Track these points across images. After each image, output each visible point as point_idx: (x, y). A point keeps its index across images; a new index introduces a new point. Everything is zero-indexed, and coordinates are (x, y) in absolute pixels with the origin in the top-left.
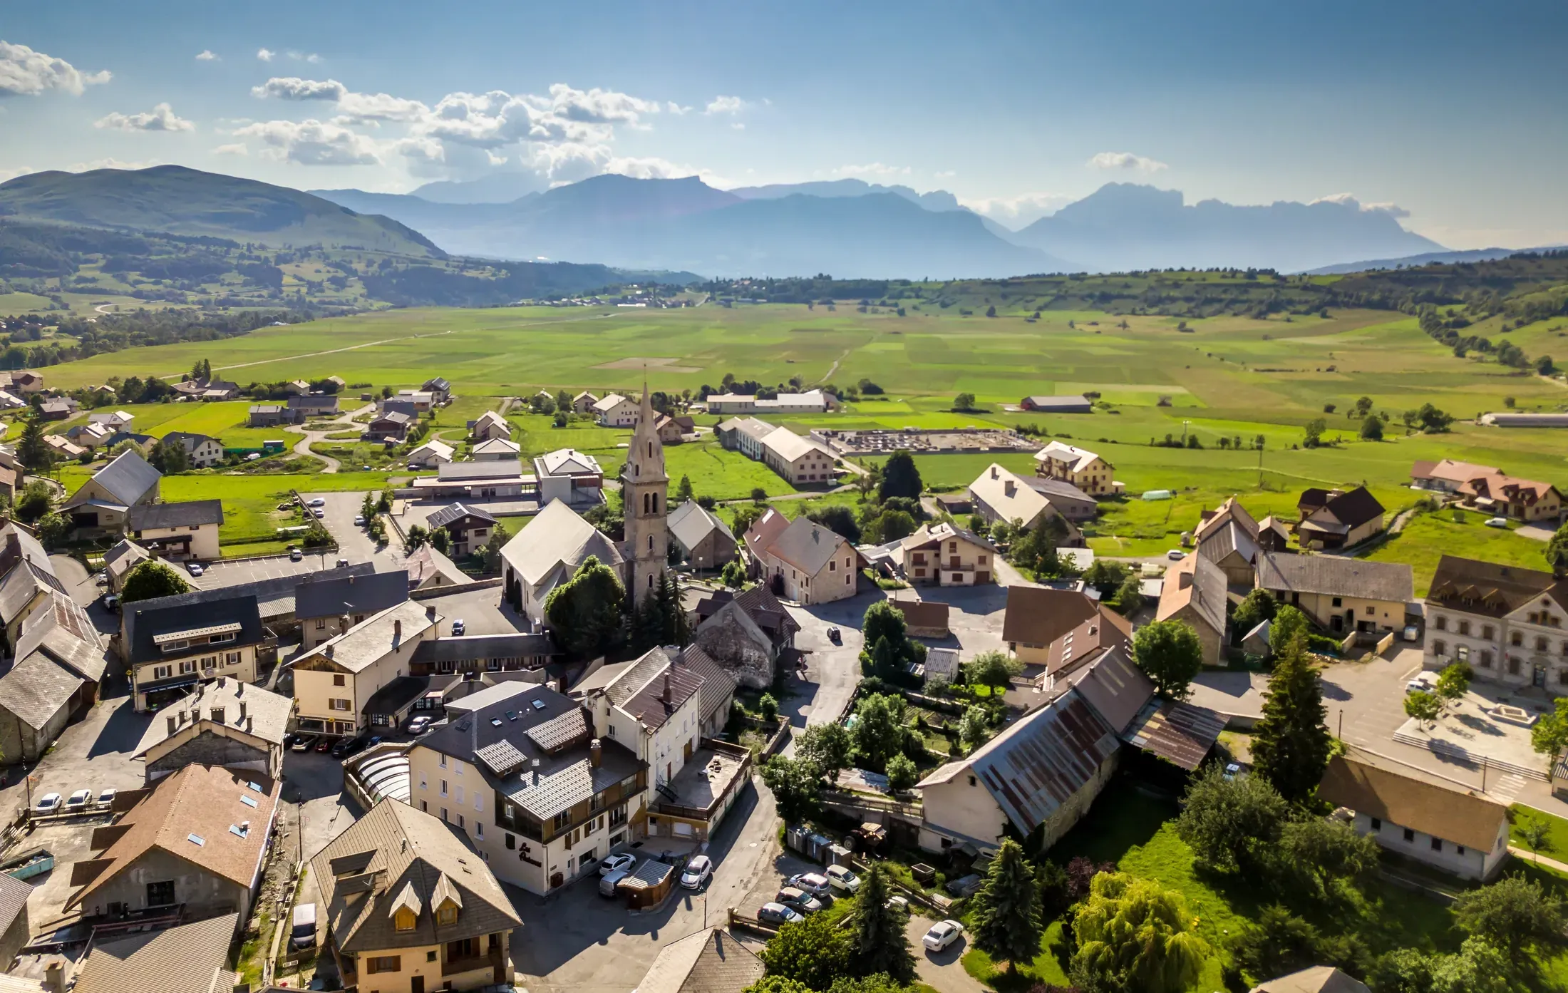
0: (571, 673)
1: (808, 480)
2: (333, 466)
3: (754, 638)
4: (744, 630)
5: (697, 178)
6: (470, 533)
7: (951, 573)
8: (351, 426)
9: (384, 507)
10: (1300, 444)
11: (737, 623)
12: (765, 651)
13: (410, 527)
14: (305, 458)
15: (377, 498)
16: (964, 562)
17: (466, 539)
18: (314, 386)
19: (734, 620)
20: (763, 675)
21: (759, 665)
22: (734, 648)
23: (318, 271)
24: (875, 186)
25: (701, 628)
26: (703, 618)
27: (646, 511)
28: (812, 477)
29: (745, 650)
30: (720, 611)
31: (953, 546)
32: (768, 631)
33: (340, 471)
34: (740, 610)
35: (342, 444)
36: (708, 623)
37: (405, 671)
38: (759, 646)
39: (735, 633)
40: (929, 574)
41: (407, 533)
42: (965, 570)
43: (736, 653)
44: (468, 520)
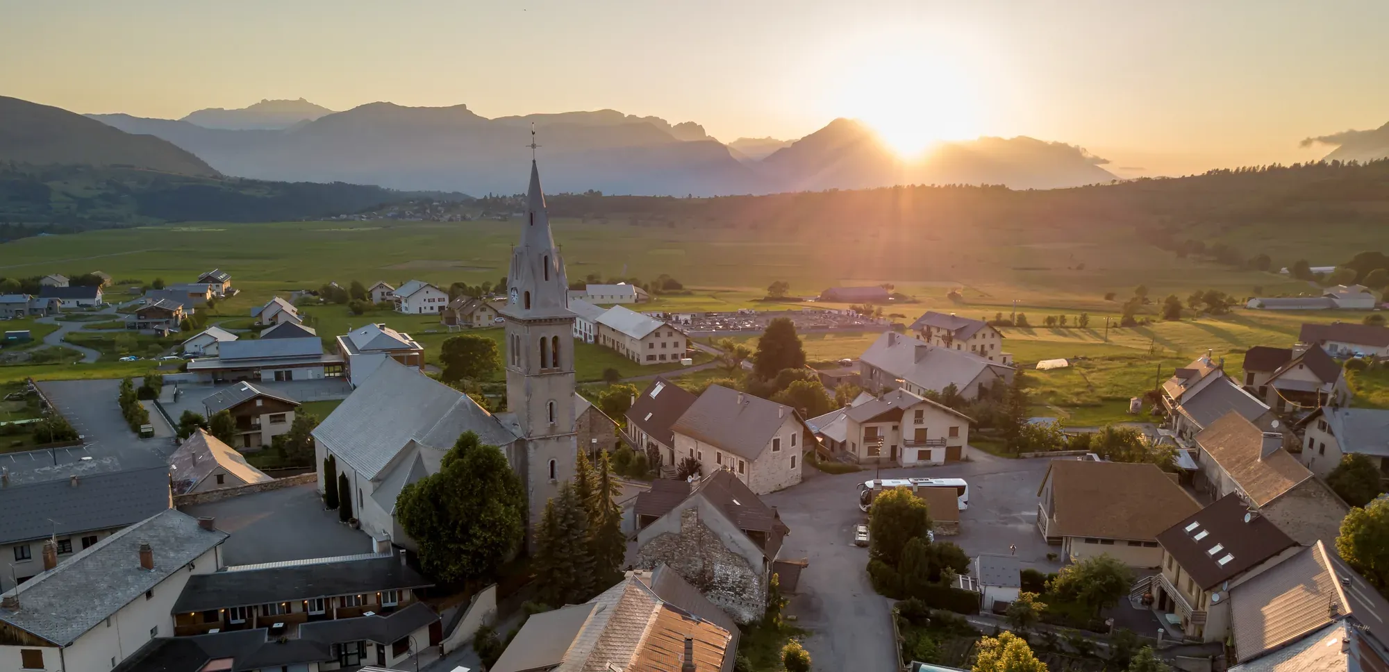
0: (446, 615)
1: (658, 361)
2: (91, 356)
3: (734, 549)
4: (716, 536)
5: (464, 106)
6: (264, 419)
7: (915, 450)
8: (117, 317)
9: (148, 392)
10: (1119, 323)
11: (705, 527)
12: (752, 568)
13: (181, 414)
14: (56, 349)
15: (138, 383)
16: (931, 435)
17: (259, 427)
18: (75, 282)
19: (700, 522)
20: (748, 603)
21: (740, 589)
22: (700, 565)
23: (87, 188)
24: (630, 116)
25: (644, 536)
26: (647, 521)
27: (543, 365)
28: (663, 357)
29: (717, 567)
30: (677, 511)
31: (919, 416)
32: (756, 537)
33: (99, 361)
34: (709, 506)
35: (103, 334)
36: (654, 528)
37: (166, 630)
38: (745, 561)
39: (701, 542)
40: (884, 452)
41: (177, 422)
42: (934, 446)
43: (703, 572)
44: (259, 403)
